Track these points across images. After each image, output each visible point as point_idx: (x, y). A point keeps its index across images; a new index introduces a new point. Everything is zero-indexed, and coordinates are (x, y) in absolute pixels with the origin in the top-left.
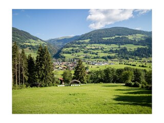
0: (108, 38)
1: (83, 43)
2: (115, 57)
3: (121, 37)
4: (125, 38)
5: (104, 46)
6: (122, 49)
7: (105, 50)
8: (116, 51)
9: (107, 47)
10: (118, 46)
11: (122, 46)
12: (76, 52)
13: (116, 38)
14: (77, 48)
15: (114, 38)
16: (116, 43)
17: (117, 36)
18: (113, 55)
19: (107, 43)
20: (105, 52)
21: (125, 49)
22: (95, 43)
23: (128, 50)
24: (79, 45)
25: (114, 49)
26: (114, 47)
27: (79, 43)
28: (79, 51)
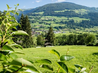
0: (59, 11)
1: (38, 15)
2: (65, 28)
3: (69, 10)
4: (73, 11)
5: (55, 18)
6: (70, 21)
7: (56, 21)
8: (66, 23)
9: (58, 19)
10: (67, 18)
11: (70, 19)
12: (33, 22)
13: (65, 11)
14: (33, 19)
15: (63, 11)
16: (65, 16)
17: (66, 10)
18: (63, 25)
19: (58, 15)
20: (57, 23)
21: (72, 21)
22: (48, 15)
23: (75, 22)
24: (35, 17)
25: (64, 21)
26: (64, 19)
27: (34, 15)
28: (35, 22)
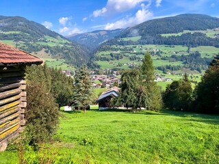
0: (170, 35)
1: (128, 43)
2: (178, 68)
3: (192, 32)
4: (200, 34)
5: (162, 48)
6: (192, 55)
7: (163, 55)
8: (182, 58)
9: (168, 51)
10: (185, 48)
11: (193, 50)
12: (118, 58)
13: (183, 35)
14: (118, 52)
15: (180, 34)
16: (183, 44)
17: (186, 32)
18: (176, 64)
19: (168, 43)
20: (164, 59)
21: (197, 55)
22: (148, 43)
23: (202, 57)
24: (122, 47)
25: (178, 55)
26: (181, 50)
27: (122, 44)
28: (122, 58)
